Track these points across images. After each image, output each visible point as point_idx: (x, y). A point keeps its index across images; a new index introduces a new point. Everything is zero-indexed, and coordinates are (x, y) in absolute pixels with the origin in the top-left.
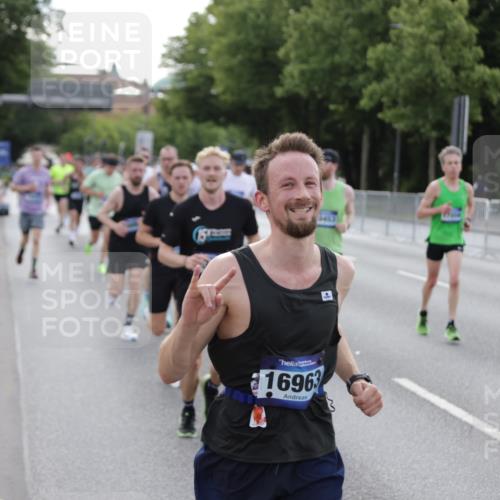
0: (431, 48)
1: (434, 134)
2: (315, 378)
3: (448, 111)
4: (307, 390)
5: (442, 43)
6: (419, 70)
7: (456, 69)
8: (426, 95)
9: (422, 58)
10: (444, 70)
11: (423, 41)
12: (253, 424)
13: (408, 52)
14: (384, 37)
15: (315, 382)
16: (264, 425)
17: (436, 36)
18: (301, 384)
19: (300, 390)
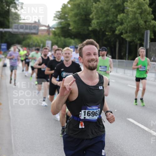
0: (138, 15)
1: (139, 42)
2: (98, 112)
3: (143, 35)
4: (96, 116)
5: (141, 14)
6: (134, 22)
8: (136, 30)
9: (135, 18)
10: (142, 22)
11: (135, 13)
12: (80, 127)
13: (130, 16)
14: (123, 11)
15: (98, 113)
16: (84, 127)
17: (139, 11)
18: (94, 114)
19: (94, 116)
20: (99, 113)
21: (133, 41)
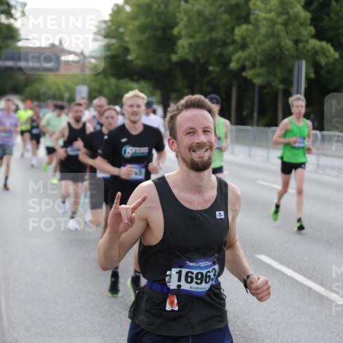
0: (279, 27)
1: (281, 87)
2: (212, 274)
3: (291, 71)
4: (206, 283)
5: (286, 24)
6: (270, 43)
7: (296, 42)
8: (275, 60)
9: (273, 35)
10: (288, 43)
11: (273, 23)
12: (168, 308)
13: (263, 30)
14: (246, 20)
16: (176, 308)
17: (282, 19)
18: (202, 279)
19: (201, 283)
20: (214, 275)
21: (268, 85)
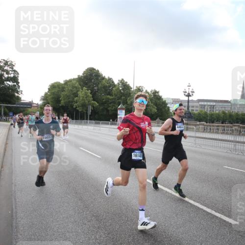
0: (85, 98)
1: (85, 111)
3: (87, 108)
5: (86, 97)
6: (83, 101)
7: (89, 101)
8: (84, 105)
10: (87, 102)
11: (83, 97)
13: (81, 99)
14: (77, 96)
17: (85, 96)
21: (82, 111)
